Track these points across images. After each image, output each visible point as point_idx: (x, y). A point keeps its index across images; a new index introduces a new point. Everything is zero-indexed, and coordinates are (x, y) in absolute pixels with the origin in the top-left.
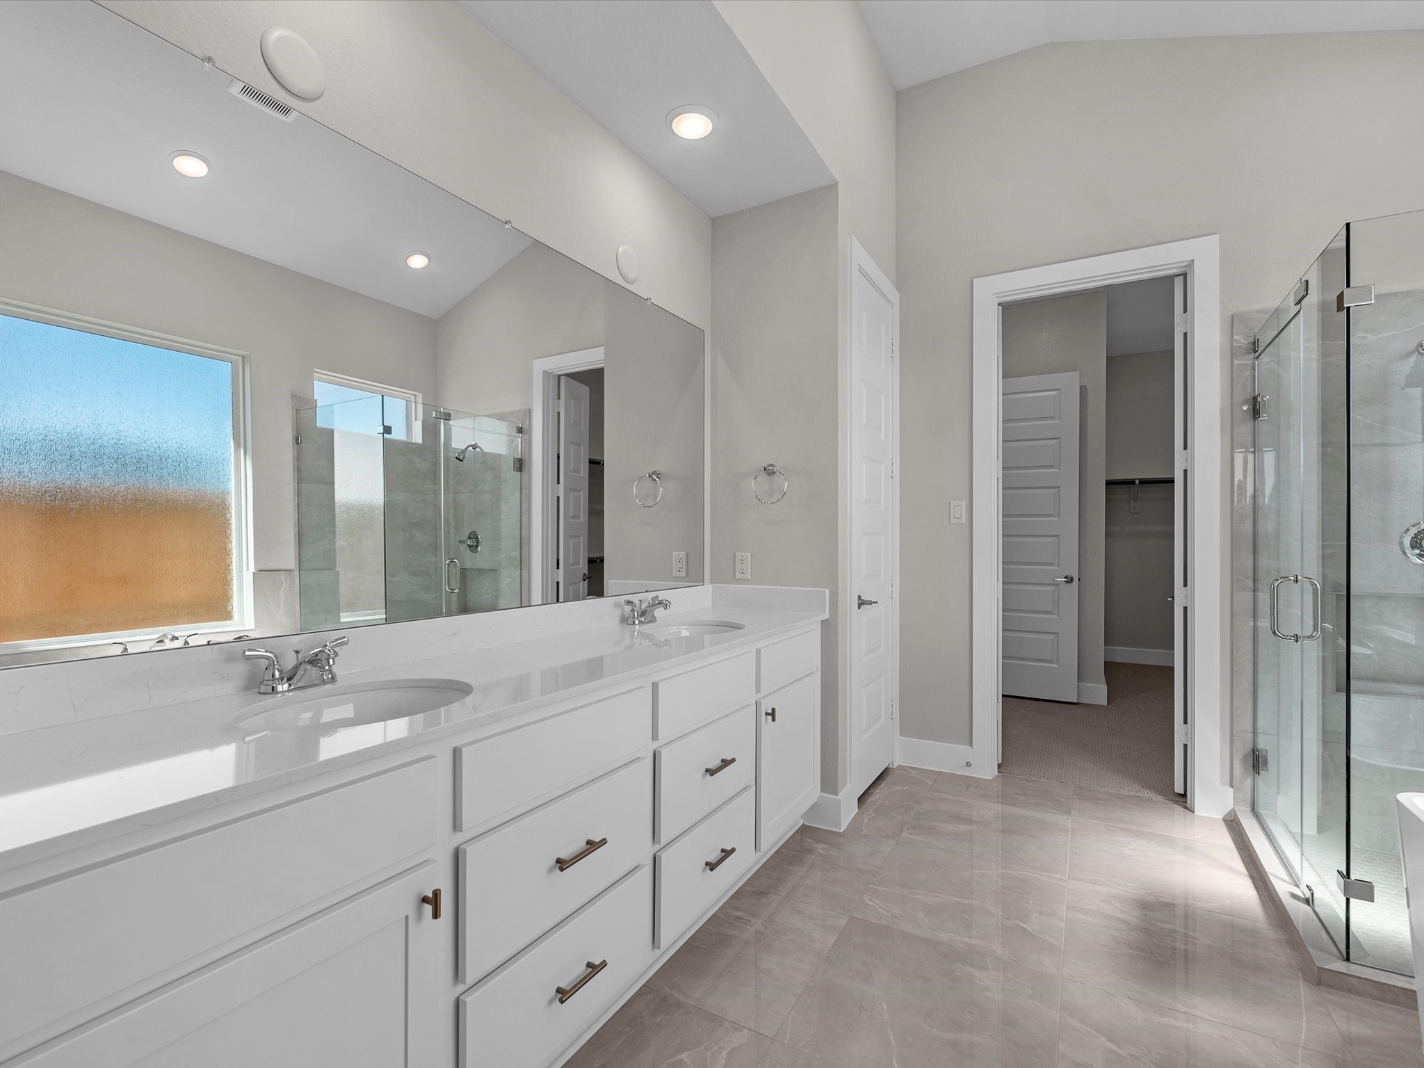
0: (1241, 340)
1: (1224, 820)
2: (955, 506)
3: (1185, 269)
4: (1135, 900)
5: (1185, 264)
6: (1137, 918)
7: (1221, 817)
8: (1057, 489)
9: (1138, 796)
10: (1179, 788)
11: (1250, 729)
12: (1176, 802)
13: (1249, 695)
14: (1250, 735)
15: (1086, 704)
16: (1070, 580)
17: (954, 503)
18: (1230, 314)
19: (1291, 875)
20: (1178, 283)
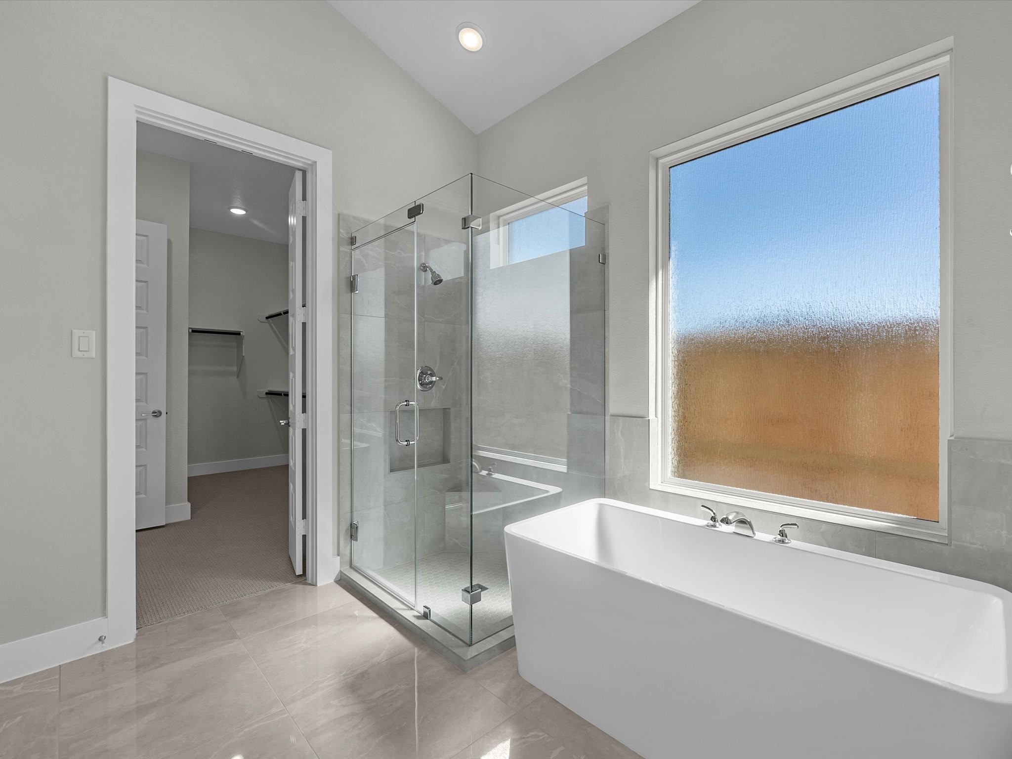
0: (345, 235)
1: (335, 582)
2: (79, 337)
3: (306, 166)
4: (343, 687)
5: (309, 162)
6: (355, 704)
7: (333, 581)
8: (144, 330)
9: (272, 591)
10: (299, 571)
11: (349, 511)
12: (299, 583)
13: (348, 487)
14: (349, 515)
15: (173, 523)
16: (157, 414)
17: (77, 333)
18: (337, 213)
19: (403, 603)
20: (298, 176)
